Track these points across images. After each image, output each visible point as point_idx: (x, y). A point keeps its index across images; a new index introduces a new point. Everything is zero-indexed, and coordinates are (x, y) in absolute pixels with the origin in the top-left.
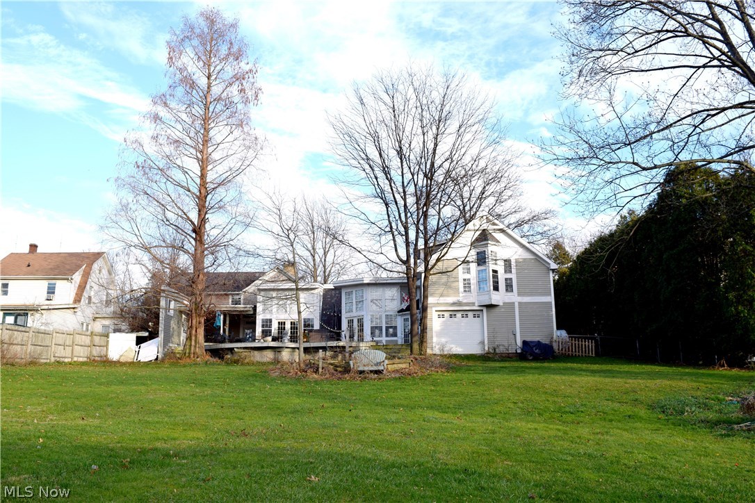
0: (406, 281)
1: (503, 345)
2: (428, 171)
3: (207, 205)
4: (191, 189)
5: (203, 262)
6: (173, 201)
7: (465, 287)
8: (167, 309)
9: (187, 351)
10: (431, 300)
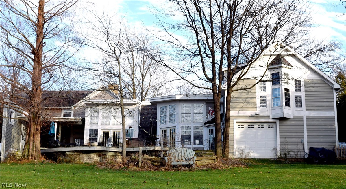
0: (212, 98)
1: (294, 152)
2: (231, 4)
3: (44, 32)
4: (31, 17)
5: (40, 79)
6: (16, 27)
7: (261, 103)
8: (9, 118)
9: (26, 154)
10: (232, 113)
